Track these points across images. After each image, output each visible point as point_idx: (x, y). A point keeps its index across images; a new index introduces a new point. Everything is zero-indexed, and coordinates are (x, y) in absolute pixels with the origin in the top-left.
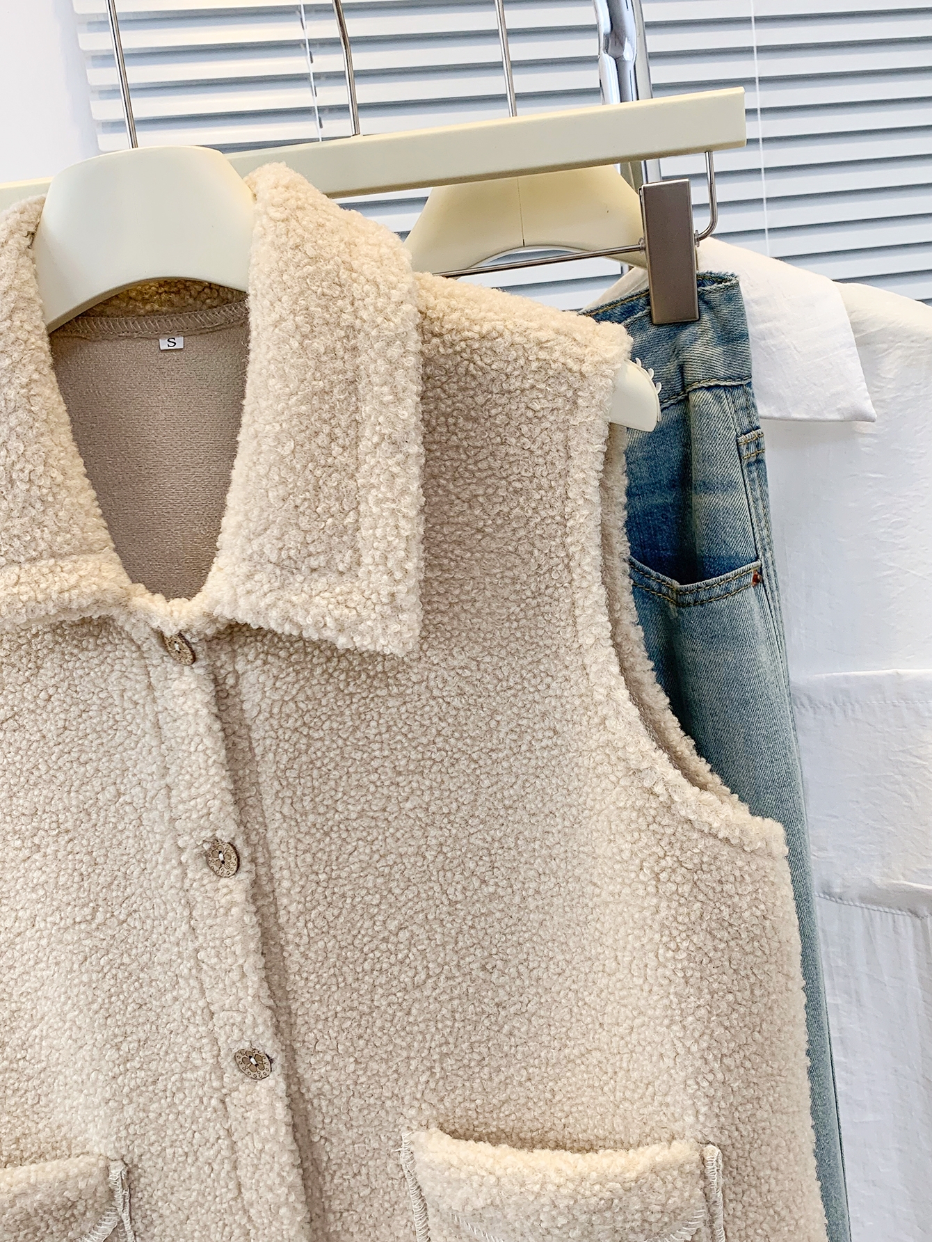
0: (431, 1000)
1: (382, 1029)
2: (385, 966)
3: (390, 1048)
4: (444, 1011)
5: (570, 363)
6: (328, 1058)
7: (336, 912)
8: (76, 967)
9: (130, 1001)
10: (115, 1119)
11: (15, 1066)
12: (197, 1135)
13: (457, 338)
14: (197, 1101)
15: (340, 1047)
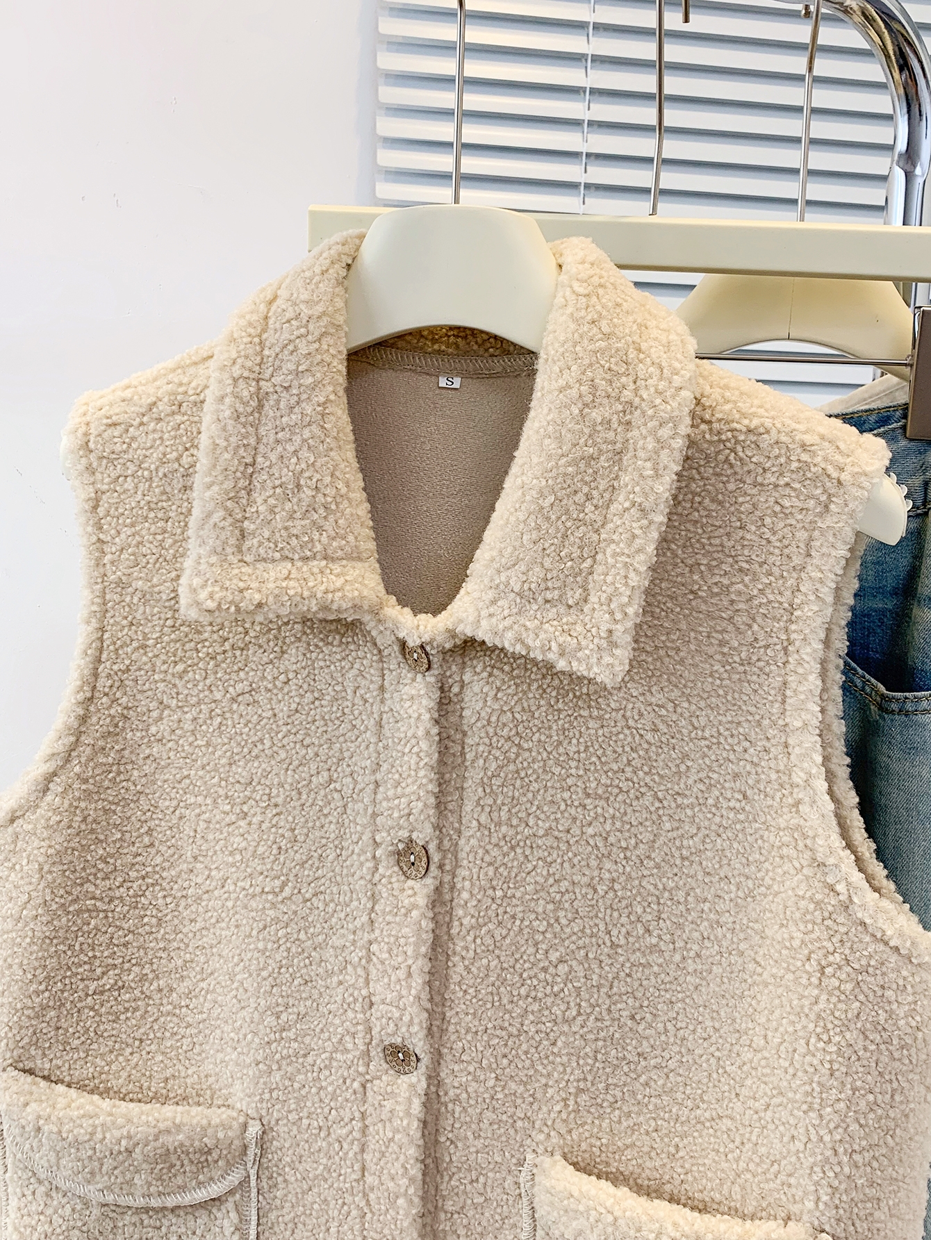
0: (577, 1037)
1: (526, 1053)
2: (540, 995)
3: (531, 1072)
4: (588, 1049)
5: (830, 470)
6: (471, 1069)
7: (504, 932)
8: (254, 933)
9: (298, 975)
10: (262, 1080)
11: (177, 1011)
12: (333, 1112)
13: (725, 428)
14: (341, 1081)
15: (485, 1062)
